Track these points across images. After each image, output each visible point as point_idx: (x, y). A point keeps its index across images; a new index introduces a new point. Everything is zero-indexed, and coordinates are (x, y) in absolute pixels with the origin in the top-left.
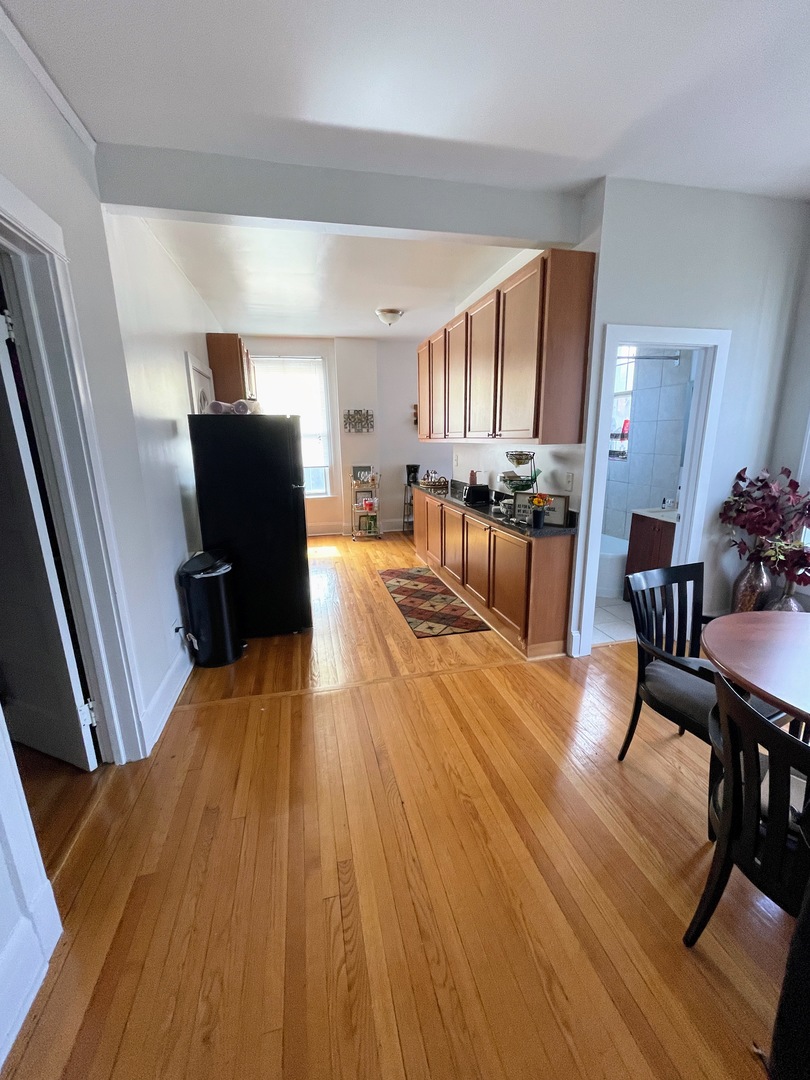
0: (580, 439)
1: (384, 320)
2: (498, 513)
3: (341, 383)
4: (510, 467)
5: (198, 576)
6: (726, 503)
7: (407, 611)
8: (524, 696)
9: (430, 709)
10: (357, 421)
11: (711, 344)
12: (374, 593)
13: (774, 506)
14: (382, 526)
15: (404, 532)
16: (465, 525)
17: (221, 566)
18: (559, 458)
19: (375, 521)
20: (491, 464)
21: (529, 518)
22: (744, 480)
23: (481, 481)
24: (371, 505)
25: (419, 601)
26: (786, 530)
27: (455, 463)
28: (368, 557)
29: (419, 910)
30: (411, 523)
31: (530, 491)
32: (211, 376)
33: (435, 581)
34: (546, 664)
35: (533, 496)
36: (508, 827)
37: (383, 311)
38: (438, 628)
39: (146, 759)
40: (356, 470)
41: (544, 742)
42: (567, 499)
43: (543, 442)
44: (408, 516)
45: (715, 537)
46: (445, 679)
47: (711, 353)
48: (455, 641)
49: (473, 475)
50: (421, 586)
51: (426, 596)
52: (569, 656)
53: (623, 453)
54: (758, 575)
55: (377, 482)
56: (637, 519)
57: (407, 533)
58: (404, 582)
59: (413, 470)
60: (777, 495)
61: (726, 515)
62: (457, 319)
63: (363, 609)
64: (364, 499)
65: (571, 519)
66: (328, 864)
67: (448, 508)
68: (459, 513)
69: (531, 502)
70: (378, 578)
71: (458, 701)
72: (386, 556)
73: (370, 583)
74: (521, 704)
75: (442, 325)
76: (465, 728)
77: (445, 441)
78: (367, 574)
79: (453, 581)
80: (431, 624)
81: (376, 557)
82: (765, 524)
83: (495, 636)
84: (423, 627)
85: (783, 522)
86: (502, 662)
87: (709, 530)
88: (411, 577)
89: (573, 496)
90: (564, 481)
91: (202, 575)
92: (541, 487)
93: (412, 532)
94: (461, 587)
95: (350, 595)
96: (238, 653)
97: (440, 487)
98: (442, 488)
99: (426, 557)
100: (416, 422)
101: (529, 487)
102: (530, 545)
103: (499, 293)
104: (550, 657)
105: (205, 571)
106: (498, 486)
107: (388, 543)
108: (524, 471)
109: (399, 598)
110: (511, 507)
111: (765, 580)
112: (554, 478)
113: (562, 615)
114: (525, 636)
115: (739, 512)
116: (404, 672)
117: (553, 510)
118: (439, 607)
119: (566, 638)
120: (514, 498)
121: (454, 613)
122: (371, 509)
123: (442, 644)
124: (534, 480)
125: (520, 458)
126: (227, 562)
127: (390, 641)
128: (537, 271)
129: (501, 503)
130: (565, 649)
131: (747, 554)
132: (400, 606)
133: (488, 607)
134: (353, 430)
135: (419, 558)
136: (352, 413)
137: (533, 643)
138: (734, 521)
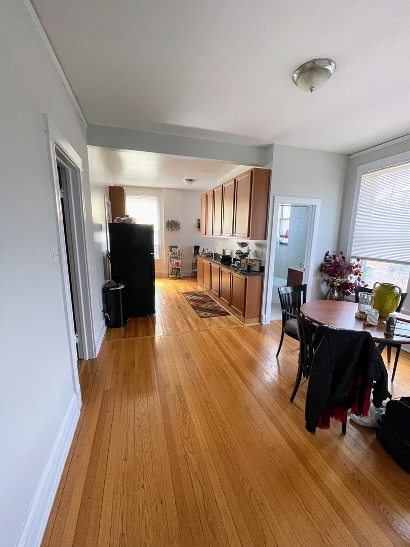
0: (265, 238)
1: (186, 183)
2: (234, 267)
3: (165, 208)
4: (239, 248)
5: (112, 289)
6: (322, 264)
7: (195, 308)
8: (243, 337)
9: (207, 341)
10: (172, 225)
11: (314, 204)
12: (180, 301)
13: (338, 266)
14: (182, 273)
15: (192, 276)
16: (220, 272)
17: (121, 286)
18: (258, 245)
19: (179, 271)
20: (232, 247)
21: (246, 268)
22: (328, 256)
23: (228, 253)
24: (177, 264)
25: (200, 304)
26: (342, 275)
27: (216, 246)
28: (177, 286)
29: (206, 397)
30: (196, 272)
31: (247, 258)
32: (110, 204)
33: (206, 297)
34: (253, 327)
35: (247, 260)
36: (236, 376)
37: (186, 180)
38: (209, 314)
39: (96, 358)
40: (171, 247)
41: (250, 351)
42: (260, 261)
43: (251, 239)
44: (194, 269)
45: (318, 278)
46: (212, 331)
47: (314, 207)
48: (216, 319)
49: (224, 251)
50: (201, 298)
51: (203, 302)
52: (261, 324)
53: (286, 244)
54: (333, 293)
55: (180, 253)
56: (290, 271)
57: (194, 277)
58: (193, 297)
59: (197, 248)
60: (338, 261)
61: (322, 269)
62: (218, 187)
63: (176, 307)
64: (174, 261)
65: (262, 269)
66: (172, 386)
67: (213, 264)
68: (218, 267)
69: (247, 262)
70: (182, 295)
71: (218, 339)
72: (185, 286)
73: (179, 297)
74: (241, 339)
75: (212, 188)
76: (220, 347)
77: (212, 236)
78: (176, 293)
79: (215, 296)
80: (206, 313)
81: (180, 286)
82: (335, 273)
83: (232, 317)
84: (202, 314)
85: (341, 272)
86: (235, 326)
87: (316, 275)
88: (196, 295)
89: (263, 260)
90: (259, 254)
91: (113, 289)
92: (251, 256)
93: (196, 276)
94: (218, 298)
95: (170, 302)
96: (125, 323)
97: (209, 256)
98: (210, 257)
99: (203, 286)
100: (199, 227)
101: (246, 256)
102: (246, 279)
103: (235, 180)
104: (254, 324)
105: (114, 287)
106: (234, 256)
107: (185, 281)
108: (244, 250)
109: (192, 303)
110: (239, 264)
111: (336, 294)
112: (256, 253)
113: (258, 308)
114: (244, 316)
115: (326, 268)
116: (196, 329)
117: (255, 265)
118: (209, 306)
119: (260, 316)
120: (240, 260)
121: (216, 309)
122: (177, 265)
123: (210, 320)
124: (248, 253)
125: (243, 245)
126: (123, 284)
127: (189, 319)
128: (249, 175)
129: (235, 263)
130: (260, 321)
131: (330, 284)
132: (192, 306)
133: (230, 306)
134: (170, 229)
135: (199, 287)
136: (170, 222)
137: (247, 318)
138: (324, 271)
